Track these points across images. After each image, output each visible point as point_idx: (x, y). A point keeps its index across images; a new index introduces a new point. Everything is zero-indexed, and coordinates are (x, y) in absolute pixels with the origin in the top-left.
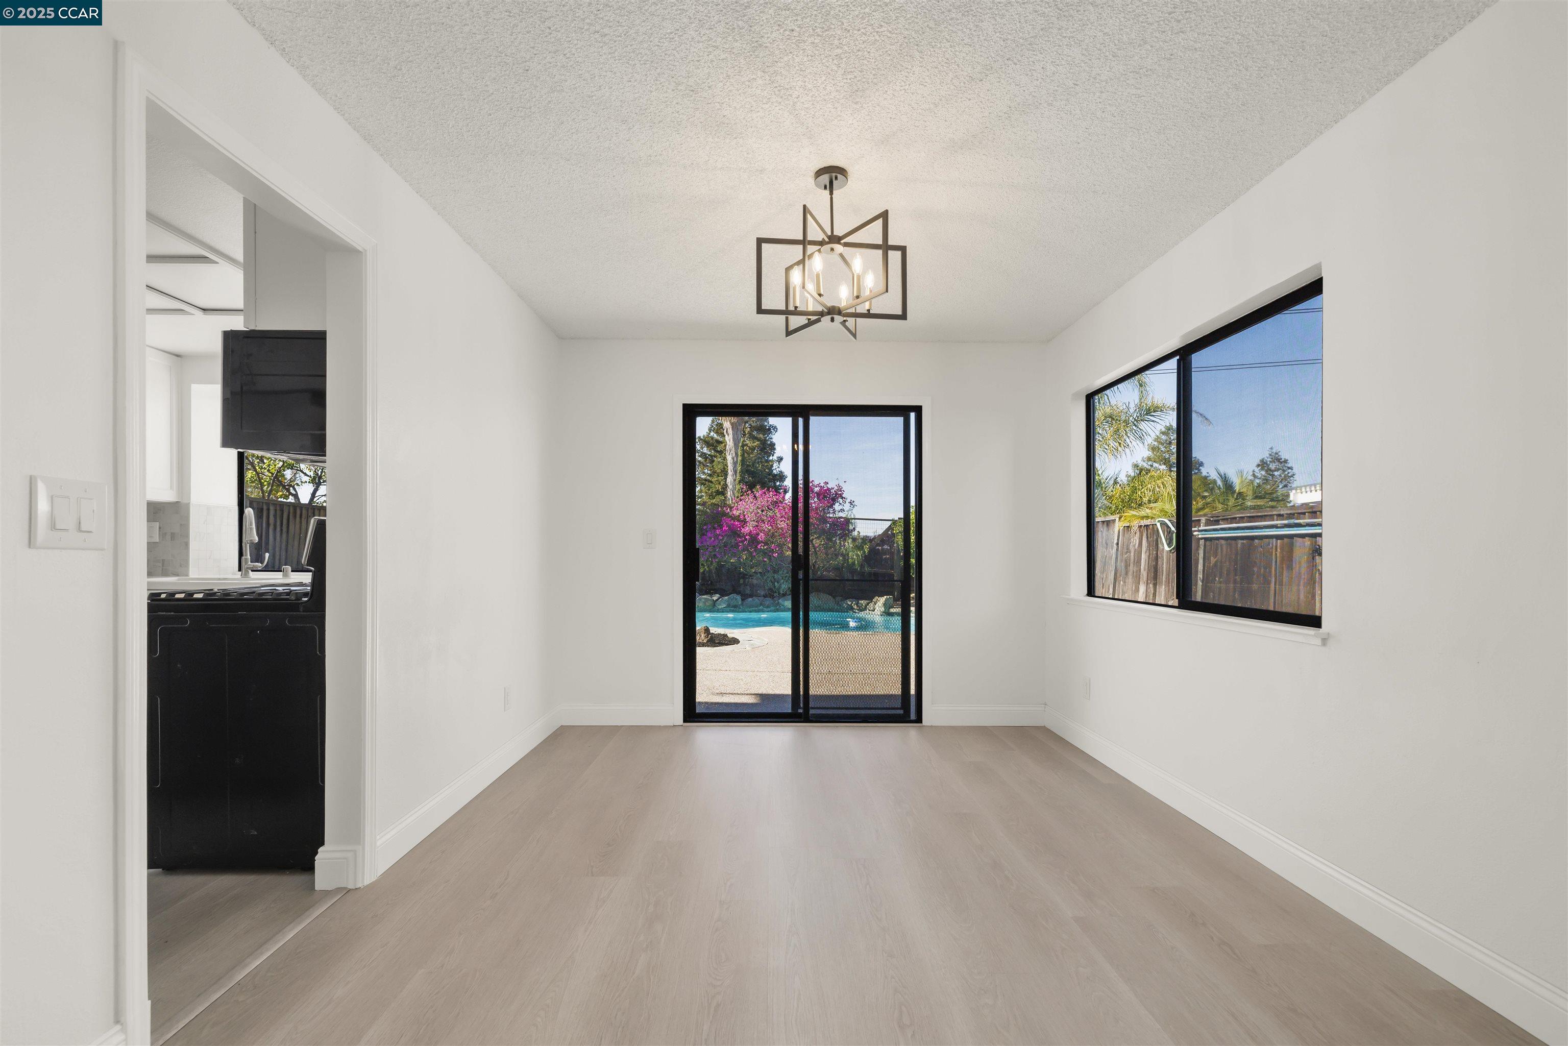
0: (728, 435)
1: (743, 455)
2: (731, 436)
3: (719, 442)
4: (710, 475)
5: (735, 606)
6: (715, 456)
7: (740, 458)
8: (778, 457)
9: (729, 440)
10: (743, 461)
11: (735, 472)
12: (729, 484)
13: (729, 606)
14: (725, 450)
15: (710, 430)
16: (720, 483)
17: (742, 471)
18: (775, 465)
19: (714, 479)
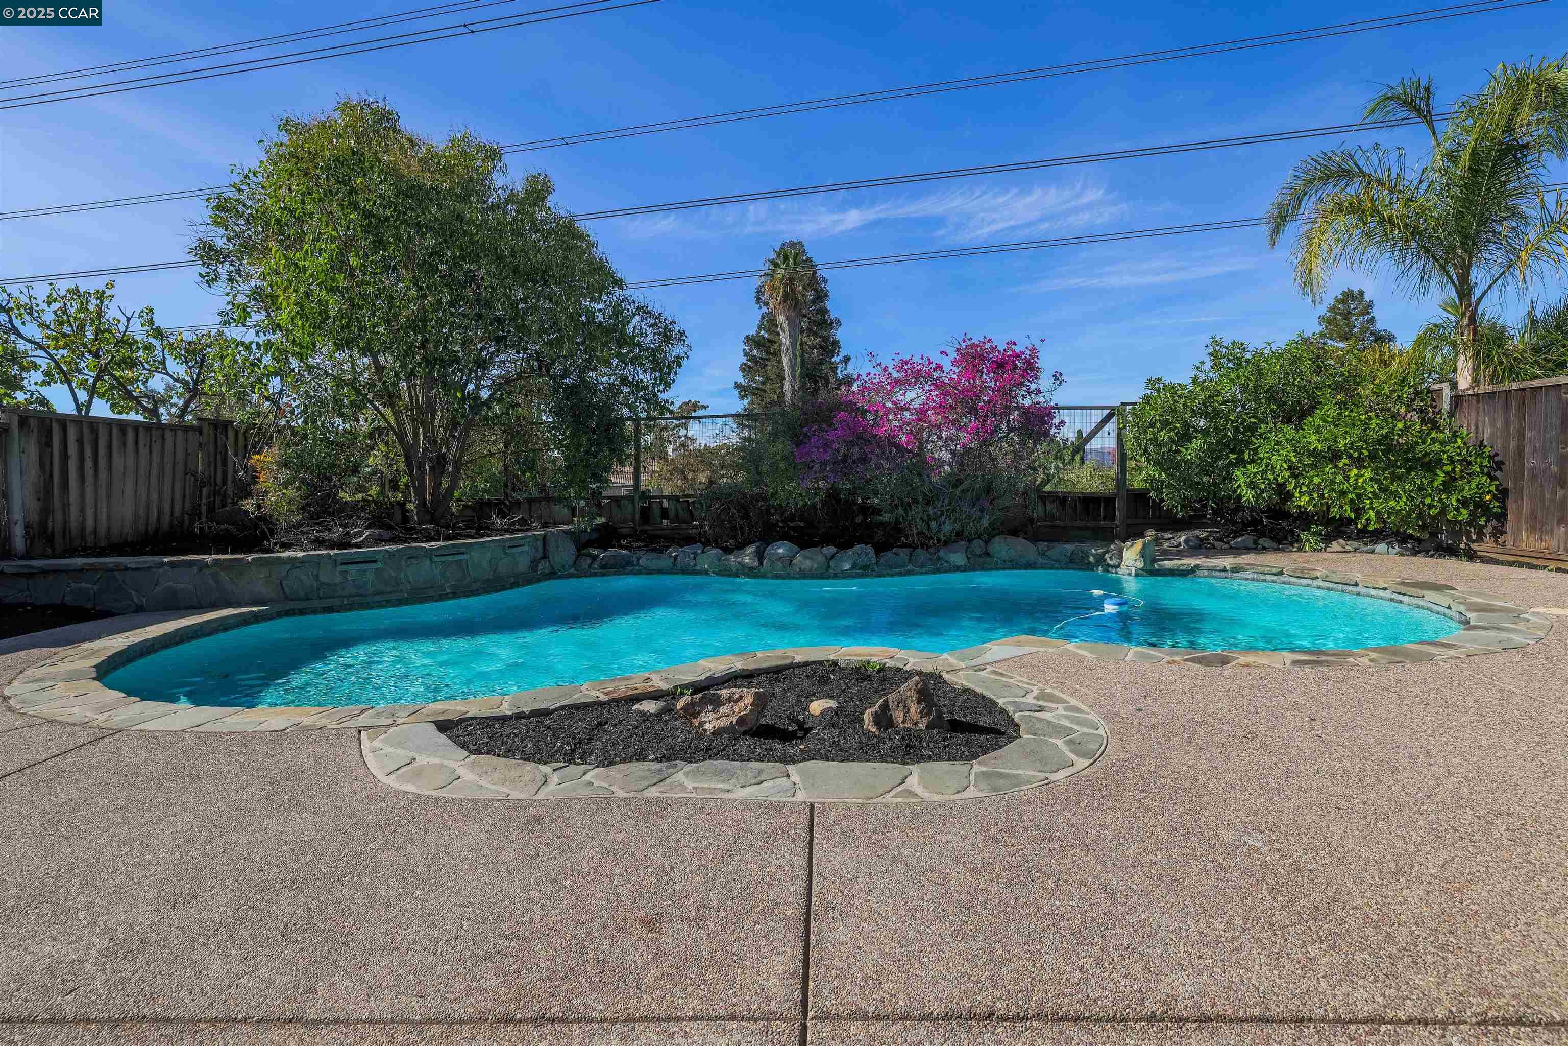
0: (784, 332)
1: (802, 356)
2: (787, 333)
3: (771, 342)
4: (763, 383)
5: (865, 567)
6: (768, 360)
7: (798, 360)
8: (844, 357)
9: (785, 339)
10: (803, 362)
11: (794, 377)
12: (787, 392)
13: (854, 566)
14: (780, 350)
15: (760, 328)
16: (775, 392)
17: (801, 376)
18: (840, 367)
19: (768, 387)
